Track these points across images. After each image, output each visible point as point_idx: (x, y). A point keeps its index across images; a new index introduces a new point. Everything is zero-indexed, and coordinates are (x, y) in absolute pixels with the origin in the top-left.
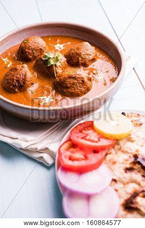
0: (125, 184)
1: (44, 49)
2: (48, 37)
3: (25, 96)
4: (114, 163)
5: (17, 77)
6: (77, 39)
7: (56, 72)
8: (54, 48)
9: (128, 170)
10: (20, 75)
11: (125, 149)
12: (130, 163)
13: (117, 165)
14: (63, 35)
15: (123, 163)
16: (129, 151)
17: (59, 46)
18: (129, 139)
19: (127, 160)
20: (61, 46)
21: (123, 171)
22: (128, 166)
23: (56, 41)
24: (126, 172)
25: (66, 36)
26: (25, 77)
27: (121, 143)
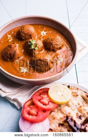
1: (32, 35)
2: (39, 25)
3: (12, 65)
4: (54, 119)
5: (10, 52)
6: (56, 30)
7: (34, 53)
8: (40, 33)
9: (60, 125)
10: (12, 51)
11: (63, 111)
12: (63, 121)
13: (55, 121)
14: (48, 25)
15: (59, 120)
16: (65, 112)
17: (43, 33)
18: (67, 104)
19: (62, 119)
20: (45, 33)
21: (57, 125)
22: (61, 123)
23: (43, 28)
24: (59, 126)
25: (50, 27)
26: (15, 53)
27: (62, 106)
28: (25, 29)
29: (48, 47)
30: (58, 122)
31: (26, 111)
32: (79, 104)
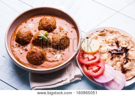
0: (115, 65)
5: (39, 56)
7: (50, 41)
9: (112, 59)
10: (39, 54)
11: (103, 52)
12: (111, 56)
13: (107, 60)
15: (108, 58)
16: (105, 52)
17: (31, 25)
18: (101, 47)
21: (111, 61)
22: (111, 58)
26: (42, 53)
28: (23, 33)
29: (50, 29)
30: (109, 59)
31: (93, 73)
32: (103, 41)
